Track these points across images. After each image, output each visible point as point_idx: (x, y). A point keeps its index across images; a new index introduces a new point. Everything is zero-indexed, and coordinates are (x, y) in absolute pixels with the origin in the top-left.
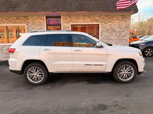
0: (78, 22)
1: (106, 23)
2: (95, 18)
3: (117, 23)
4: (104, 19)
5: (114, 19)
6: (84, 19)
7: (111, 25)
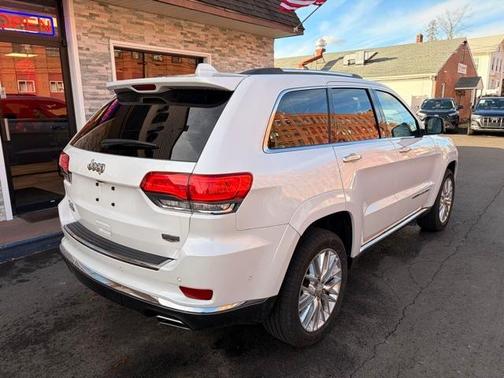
0: (142, 39)
1: (224, 55)
2: (193, 30)
3: (248, 59)
4: (217, 39)
5: (241, 43)
6: (162, 31)
7: (237, 62)
